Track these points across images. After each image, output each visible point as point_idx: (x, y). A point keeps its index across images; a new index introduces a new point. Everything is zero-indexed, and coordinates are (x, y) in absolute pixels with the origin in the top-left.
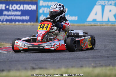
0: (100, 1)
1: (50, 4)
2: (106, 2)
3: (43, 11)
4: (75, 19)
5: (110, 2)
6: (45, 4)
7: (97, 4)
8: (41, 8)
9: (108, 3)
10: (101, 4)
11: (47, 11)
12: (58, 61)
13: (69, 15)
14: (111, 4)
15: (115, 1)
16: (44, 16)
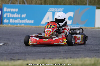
0: (51, 9)
1: (12, 10)
2: (56, 9)
3: (7, 16)
4: (32, 22)
5: (59, 10)
6: (8, 10)
7: (49, 11)
8: (5, 14)
9: (57, 10)
10: (52, 11)
11: (10, 16)
12: (29, 54)
13: (27, 19)
14: (60, 11)
15: (63, 9)
16: (7, 19)
